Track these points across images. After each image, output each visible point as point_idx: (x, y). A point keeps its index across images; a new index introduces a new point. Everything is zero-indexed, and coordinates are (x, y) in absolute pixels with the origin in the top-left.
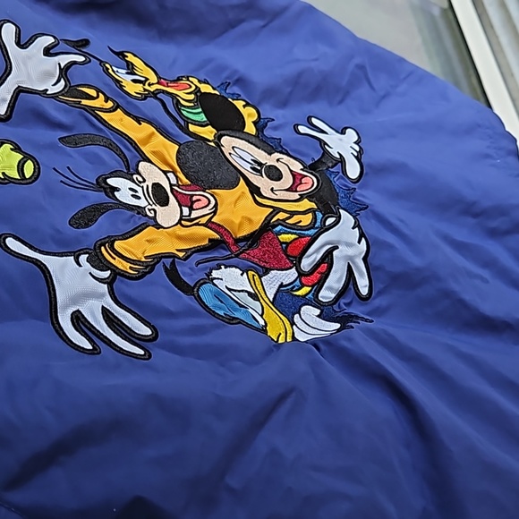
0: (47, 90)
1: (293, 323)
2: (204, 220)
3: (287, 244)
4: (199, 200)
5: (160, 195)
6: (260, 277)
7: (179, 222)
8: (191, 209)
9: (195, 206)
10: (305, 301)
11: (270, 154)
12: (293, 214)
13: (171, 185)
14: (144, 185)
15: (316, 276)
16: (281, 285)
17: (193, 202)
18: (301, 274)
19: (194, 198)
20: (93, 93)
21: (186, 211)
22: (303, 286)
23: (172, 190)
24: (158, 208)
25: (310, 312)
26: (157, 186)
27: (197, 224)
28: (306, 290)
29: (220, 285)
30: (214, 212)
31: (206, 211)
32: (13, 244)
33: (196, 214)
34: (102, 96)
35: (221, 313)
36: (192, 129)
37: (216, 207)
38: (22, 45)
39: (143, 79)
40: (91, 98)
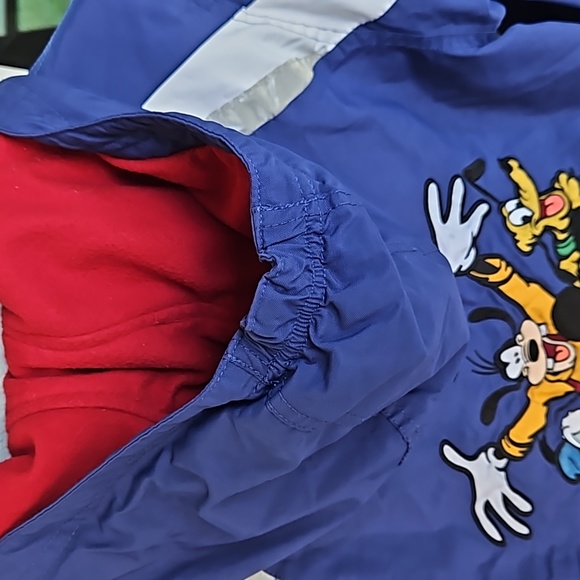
0: (461, 267)
2: (564, 376)
4: (561, 351)
7: (546, 378)
8: (555, 361)
9: (558, 358)
13: (542, 337)
14: (523, 343)
17: (557, 353)
19: (558, 349)
20: (495, 262)
21: (550, 361)
23: (543, 341)
24: (530, 364)
26: (533, 343)
27: (559, 381)
29: (567, 434)
30: (573, 367)
31: (566, 365)
32: (448, 451)
33: (558, 367)
34: (504, 264)
35: (573, 477)
36: (564, 265)
37: (575, 360)
38: (445, 218)
39: (529, 214)
40: (496, 270)
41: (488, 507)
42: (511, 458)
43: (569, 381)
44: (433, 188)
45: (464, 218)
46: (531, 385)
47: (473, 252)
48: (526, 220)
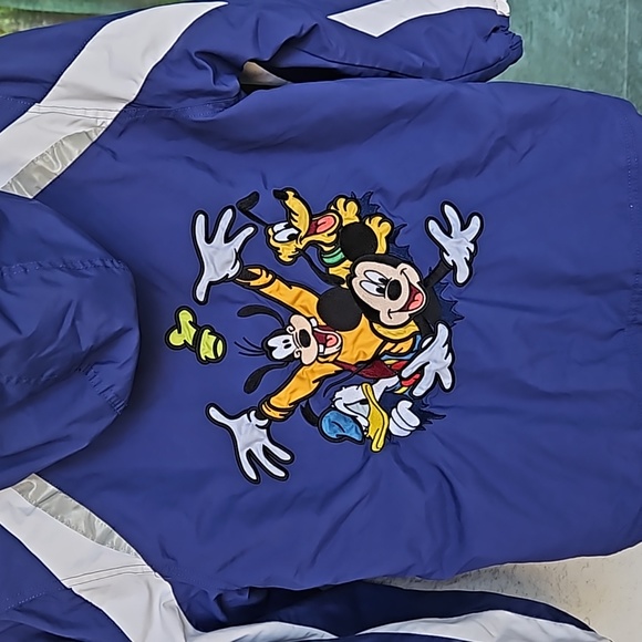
0: (228, 275)
1: (390, 416)
2: (331, 359)
3: (391, 365)
4: (330, 339)
5: (304, 339)
6: (371, 385)
7: (317, 359)
8: (325, 347)
9: (328, 344)
10: (402, 397)
11: (396, 267)
12: (397, 342)
13: (313, 328)
14: (294, 333)
15: (412, 380)
16: (387, 388)
17: (327, 341)
18: (401, 379)
19: (329, 337)
20: (257, 271)
21: (322, 347)
22: (402, 386)
23: (313, 331)
24: (303, 349)
25: (404, 405)
26: (303, 332)
27: (327, 362)
28: (404, 389)
29: (339, 405)
30: (340, 351)
31: (334, 349)
32: (214, 413)
33: (328, 351)
34: (264, 272)
35: (334, 437)
36: (332, 271)
37: (341, 345)
38: (209, 239)
39: (296, 232)
40: (257, 277)
41: (250, 454)
42: (271, 419)
43: (335, 362)
44: (201, 218)
45: (228, 239)
46: (303, 365)
47: (238, 263)
48: (292, 238)
